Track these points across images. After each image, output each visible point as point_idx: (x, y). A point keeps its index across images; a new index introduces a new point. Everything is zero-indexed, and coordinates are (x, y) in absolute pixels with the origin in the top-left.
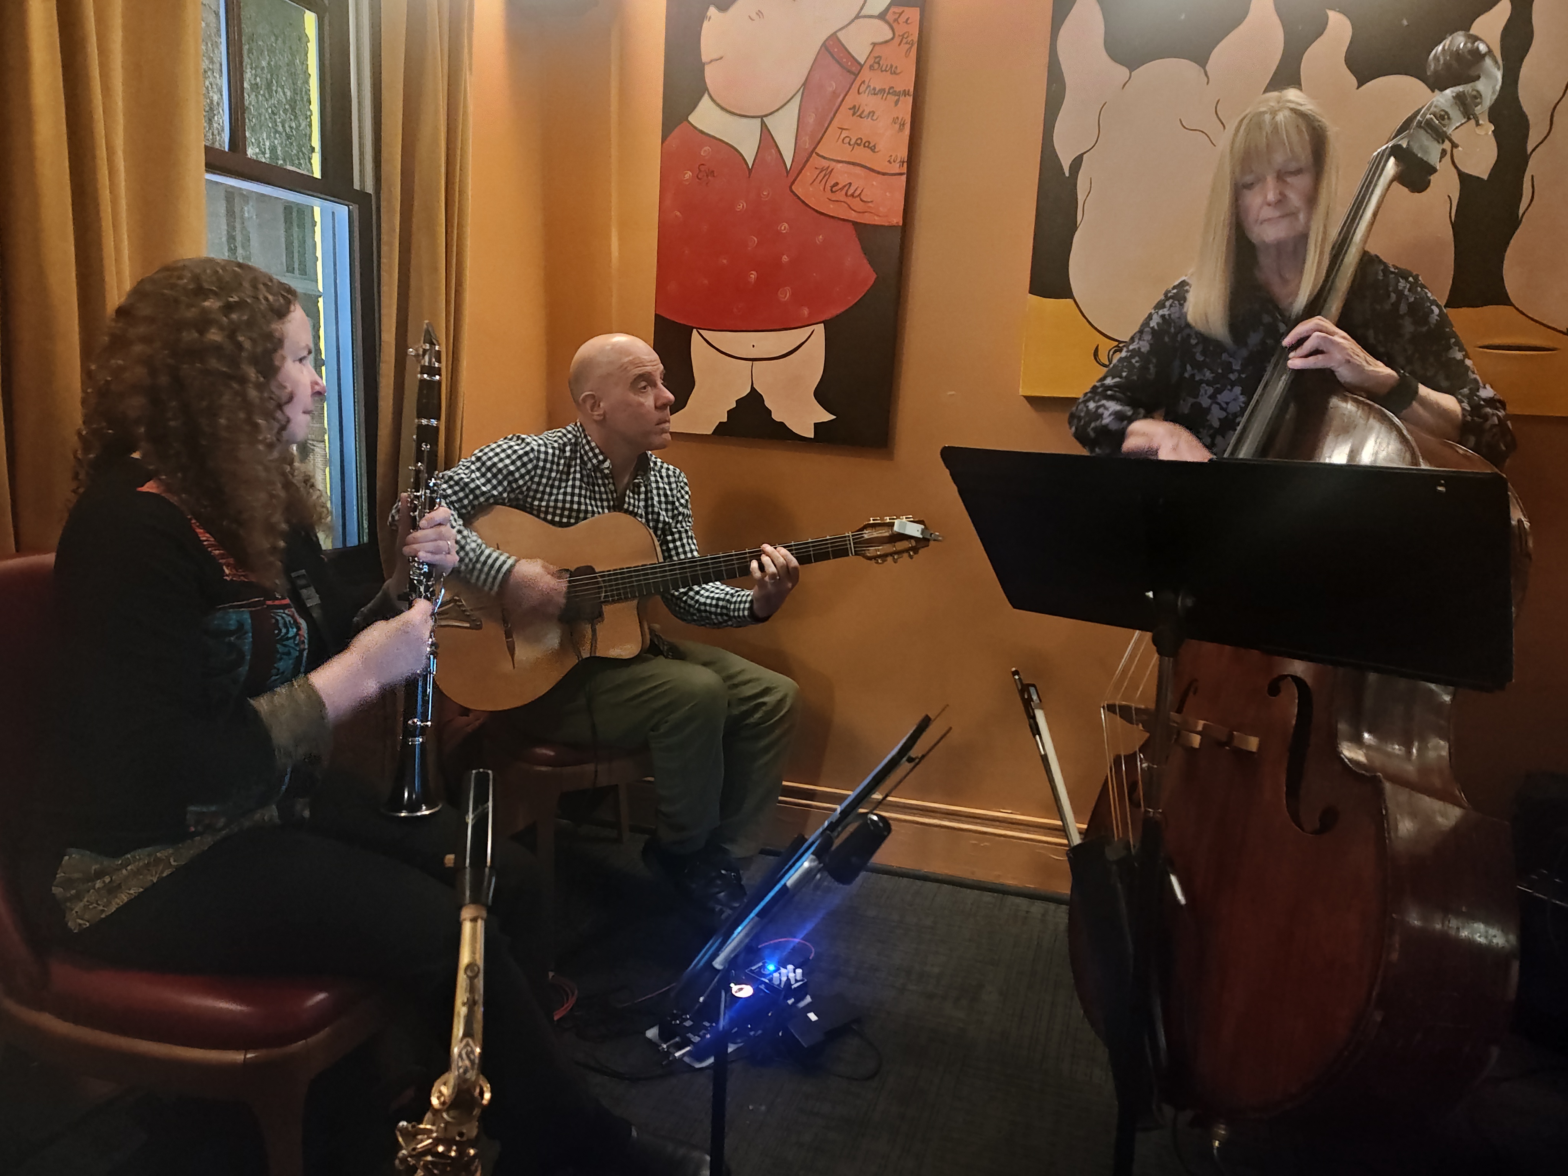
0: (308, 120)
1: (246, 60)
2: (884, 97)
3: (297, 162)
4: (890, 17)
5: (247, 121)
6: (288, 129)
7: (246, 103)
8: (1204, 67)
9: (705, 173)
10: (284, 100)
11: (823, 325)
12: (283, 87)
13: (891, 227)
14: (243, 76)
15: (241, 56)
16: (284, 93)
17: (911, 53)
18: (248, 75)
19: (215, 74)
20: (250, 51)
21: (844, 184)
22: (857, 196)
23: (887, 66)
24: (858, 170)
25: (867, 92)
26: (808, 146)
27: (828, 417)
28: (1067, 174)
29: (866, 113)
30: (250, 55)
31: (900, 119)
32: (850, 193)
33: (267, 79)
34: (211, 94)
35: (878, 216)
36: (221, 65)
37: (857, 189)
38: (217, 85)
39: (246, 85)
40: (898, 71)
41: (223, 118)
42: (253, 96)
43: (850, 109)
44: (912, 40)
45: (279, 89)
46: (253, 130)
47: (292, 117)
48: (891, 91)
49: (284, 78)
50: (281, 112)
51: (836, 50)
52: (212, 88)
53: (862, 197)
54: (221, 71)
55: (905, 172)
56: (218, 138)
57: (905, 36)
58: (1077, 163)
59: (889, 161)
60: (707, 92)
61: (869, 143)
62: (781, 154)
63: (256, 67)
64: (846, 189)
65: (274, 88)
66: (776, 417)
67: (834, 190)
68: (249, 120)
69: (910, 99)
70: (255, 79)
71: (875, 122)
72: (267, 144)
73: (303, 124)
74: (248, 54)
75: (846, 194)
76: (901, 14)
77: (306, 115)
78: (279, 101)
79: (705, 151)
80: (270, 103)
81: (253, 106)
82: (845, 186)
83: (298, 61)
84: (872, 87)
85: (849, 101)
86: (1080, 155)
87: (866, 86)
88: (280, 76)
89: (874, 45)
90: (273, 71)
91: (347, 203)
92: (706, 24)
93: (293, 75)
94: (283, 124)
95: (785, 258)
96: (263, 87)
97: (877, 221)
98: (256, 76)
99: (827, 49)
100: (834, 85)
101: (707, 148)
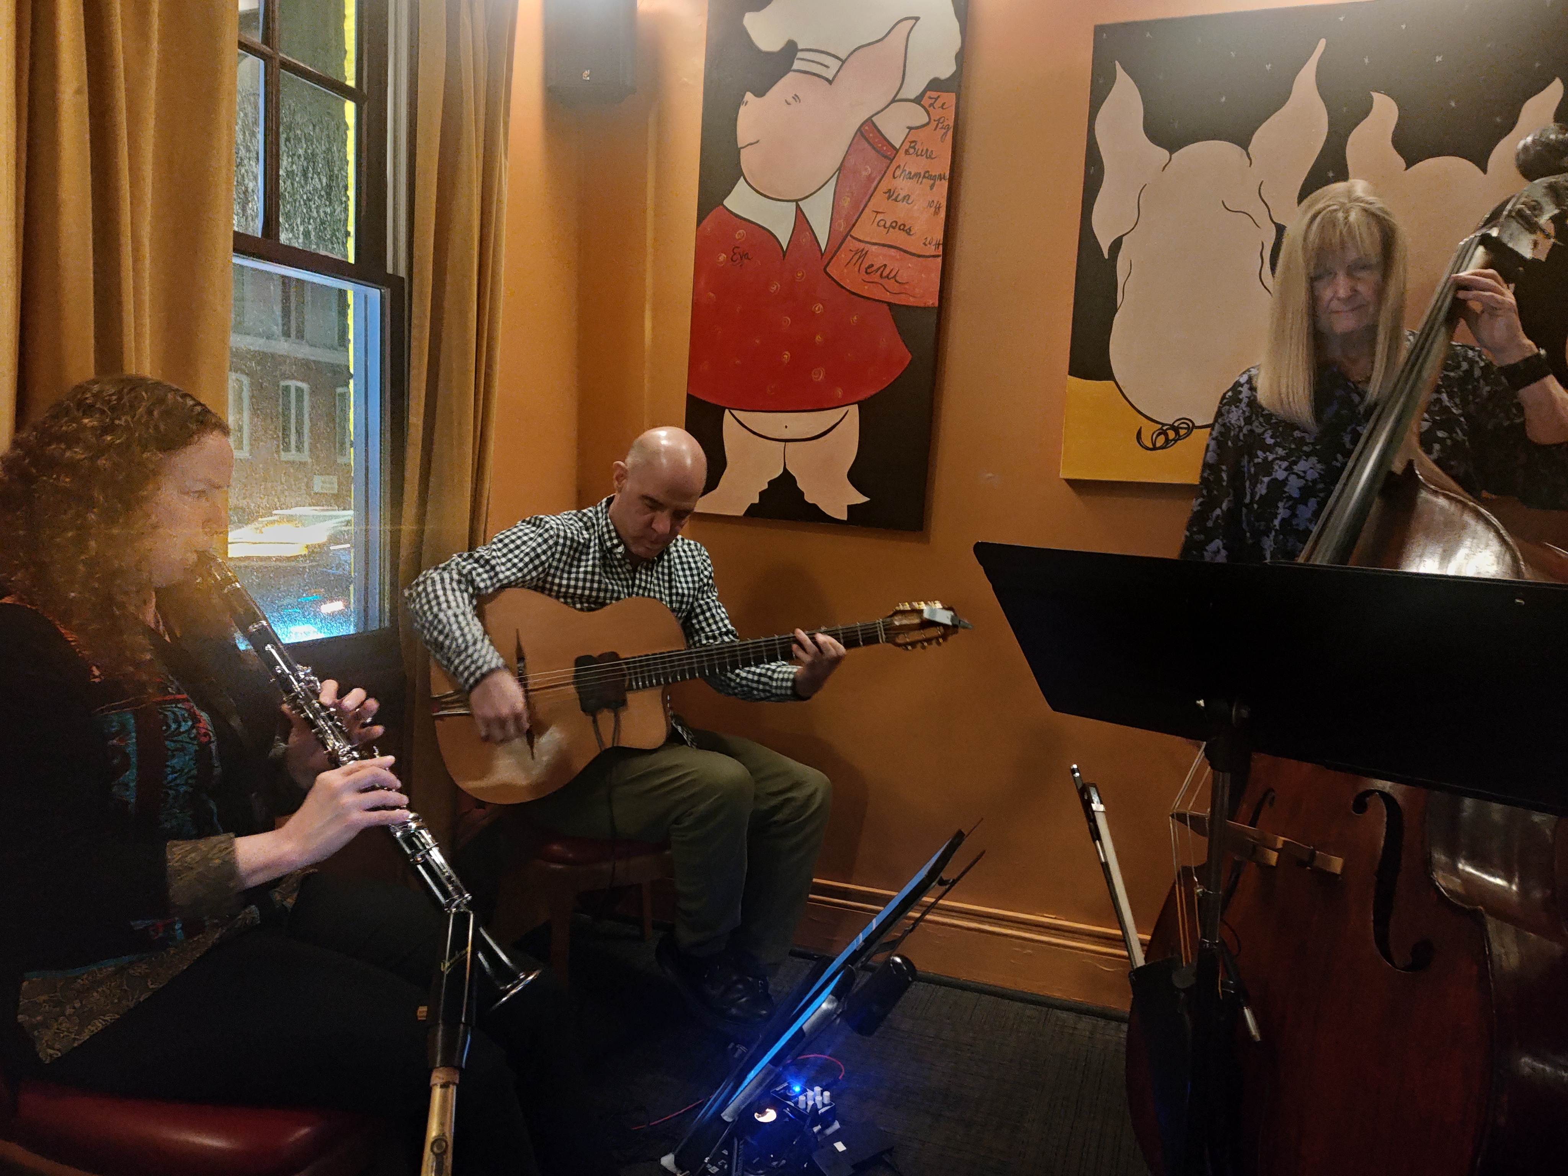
0: (344, 205)
1: (283, 148)
2: (920, 182)
3: (330, 246)
4: (926, 101)
5: (281, 207)
6: (322, 214)
7: (282, 189)
8: (1246, 150)
9: (740, 255)
10: (319, 187)
11: (857, 405)
12: (319, 174)
13: (925, 309)
14: (279, 162)
15: (278, 145)
16: (320, 180)
17: (947, 138)
18: (285, 162)
19: (251, 162)
20: (288, 140)
21: (878, 266)
22: (892, 278)
23: (922, 151)
24: (893, 252)
25: (902, 177)
26: (842, 228)
27: (861, 499)
28: (1106, 256)
29: (900, 198)
30: (288, 143)
31: (935, 202)
32: (885, 274)
33: (303, 166)
34: (246, 181)
35: (914, 297)
36: (257, 154)
37: (892, 270)
38: (253, 172)
39: (281, 172)
40: (933, 156)
41: (257, 204)
42: (289, 183)
43: (886, 193)
44: (948, 125)
45: (315, 176)
46: (288, 216)
47: (328, 203)
48: (927, 175)
49: (320, 165)
50: (316, 198)
51: (871, 135)
52: (247, 175)
53: (897, 278)
54: (258, 159)
55: (941, 253)
56: (251, 224)
57: (941, 121)
58: (1116, 245)
59: (925, 244)
60: (742, 177)
61: (904, 225)
62: (816, 237)
63: (294, 155)
64: (882, 269)
65: (310, 175)
66: (809, 498)
67: (869, 271)
68: (284, 205)
69: (946, 184)
70: (291, 166)
71: (909, 206)
72: (301, 229)
73: (338, 210)
74: (285, 142)
75: (881, 275)
76: (936, 99)
77: (341, 200)
78: (315, 189)
79: (739, 234)
80: (305, 190)
81: (288, 193)
82: (879, 269)
83: (335, 148)
84: (907, 172)
85: (883, 187)
86: (1118, 238)
87: (901, 171)
88: (316, 164)
89: (910, 128)
90: (311, 158)
91: (379, 287)
92: (742, 109)
93: (329, 164)
94: (318, 208)
95: (818, 338)
96: (299, 174)
97: (911, 301)
98: (293, 163)
99: (862, 133)
100: (869, 169)
101: (741, 231)
